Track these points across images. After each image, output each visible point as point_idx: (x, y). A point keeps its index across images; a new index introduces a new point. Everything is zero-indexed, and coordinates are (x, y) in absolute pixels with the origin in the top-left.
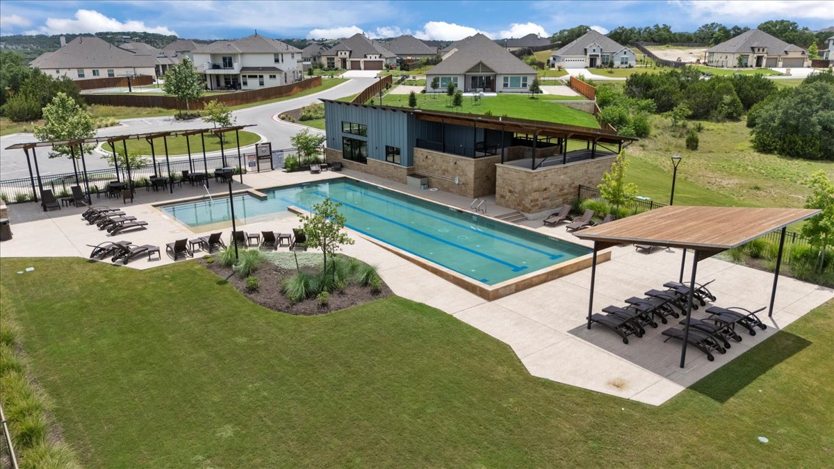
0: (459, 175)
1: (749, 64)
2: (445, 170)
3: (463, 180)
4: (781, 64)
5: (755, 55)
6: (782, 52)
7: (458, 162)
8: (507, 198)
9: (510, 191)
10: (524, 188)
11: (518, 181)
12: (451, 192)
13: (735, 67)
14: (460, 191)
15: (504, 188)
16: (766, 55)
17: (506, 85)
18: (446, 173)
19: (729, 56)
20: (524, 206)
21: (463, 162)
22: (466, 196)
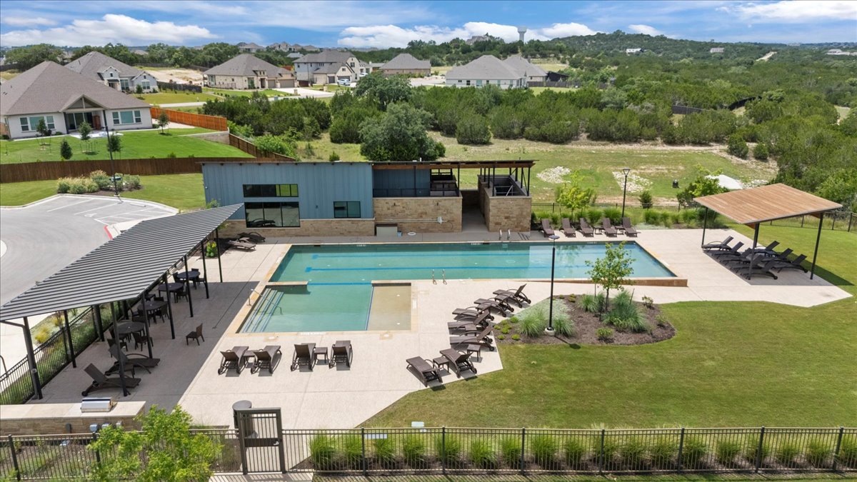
0: (442, 214)
1: (256, 86)
2: (422, 213)
3: (448, 217)
4: (279, 85)
5: (259, 78)
6: (277, 75)
7: (440, 203)
8: (503, 224)
9: (506, 218)
10: (522, 212)
11: (515, 208)
12: (431, 232)
13: (245, 89)
14: (446, 228)
15: (499, 216)
16: (266, 78)
17: (116, 122)
18: (424, 216)
19: (235, 79)
20: (522, 226)
21: (447, 201)
22: (453, 232)
